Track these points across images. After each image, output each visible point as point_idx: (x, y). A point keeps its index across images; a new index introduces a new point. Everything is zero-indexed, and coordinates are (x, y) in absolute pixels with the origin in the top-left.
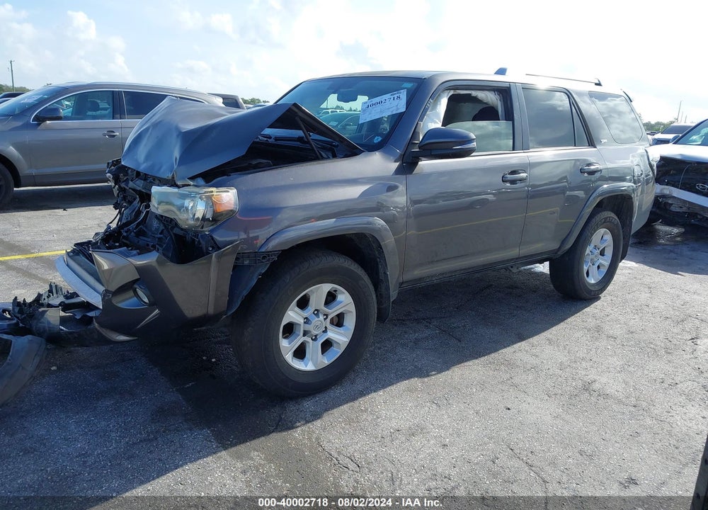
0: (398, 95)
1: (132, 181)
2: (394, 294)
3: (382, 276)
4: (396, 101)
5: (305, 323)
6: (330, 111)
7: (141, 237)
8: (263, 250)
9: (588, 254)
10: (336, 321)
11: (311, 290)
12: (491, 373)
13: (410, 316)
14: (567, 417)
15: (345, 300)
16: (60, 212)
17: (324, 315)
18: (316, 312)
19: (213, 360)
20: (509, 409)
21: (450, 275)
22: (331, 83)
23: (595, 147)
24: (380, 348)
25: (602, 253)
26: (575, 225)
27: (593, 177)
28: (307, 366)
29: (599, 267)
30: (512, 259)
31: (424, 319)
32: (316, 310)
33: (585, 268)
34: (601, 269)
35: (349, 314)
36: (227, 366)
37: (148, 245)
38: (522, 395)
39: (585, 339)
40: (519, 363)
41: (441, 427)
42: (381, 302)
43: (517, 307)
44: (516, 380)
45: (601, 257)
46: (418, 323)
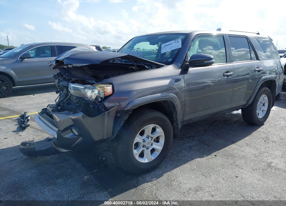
0: (178, 41)
1: (61, 82)
2: (180, 126)
3: (175, 119)
4: (177, 43)
5: (143, 142)
6: (136, 50)
7: (69, 105)
8: (126, 109)
9: (258, 106)
10: (156, 140)
11: (145, 128)
12: (225, 160)
13: (185, 135)
14: (264, 180)
15: (160, 131)
16: (32, 96)
17: (151, 138)
18: (147, 137)
19: (104, 159)
20: (237, 177)
21: (203, 117)
22: (147, 37)
23: (259, 60)
24: (175, 151)
25: (264, 105)
26: (253, 94)
27: (260, 73)
28: (145, 160)
29: (262, 111)
30: (228, 109)
31: (191, 137)
32: (147, 136)
33: (257, 112)
34: (264, 112)
35: (161, 137)
36: (110, 162)
37: (72, 109)
38: (241, 170)
39: (263, 143)
40: (236, 155)
41: (209, 187)
42: (174, 130)
43: (230, 129)
44: (237, 163)
45: (263, 106)
46: (189, 139)
